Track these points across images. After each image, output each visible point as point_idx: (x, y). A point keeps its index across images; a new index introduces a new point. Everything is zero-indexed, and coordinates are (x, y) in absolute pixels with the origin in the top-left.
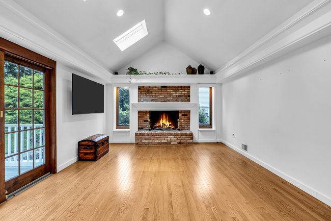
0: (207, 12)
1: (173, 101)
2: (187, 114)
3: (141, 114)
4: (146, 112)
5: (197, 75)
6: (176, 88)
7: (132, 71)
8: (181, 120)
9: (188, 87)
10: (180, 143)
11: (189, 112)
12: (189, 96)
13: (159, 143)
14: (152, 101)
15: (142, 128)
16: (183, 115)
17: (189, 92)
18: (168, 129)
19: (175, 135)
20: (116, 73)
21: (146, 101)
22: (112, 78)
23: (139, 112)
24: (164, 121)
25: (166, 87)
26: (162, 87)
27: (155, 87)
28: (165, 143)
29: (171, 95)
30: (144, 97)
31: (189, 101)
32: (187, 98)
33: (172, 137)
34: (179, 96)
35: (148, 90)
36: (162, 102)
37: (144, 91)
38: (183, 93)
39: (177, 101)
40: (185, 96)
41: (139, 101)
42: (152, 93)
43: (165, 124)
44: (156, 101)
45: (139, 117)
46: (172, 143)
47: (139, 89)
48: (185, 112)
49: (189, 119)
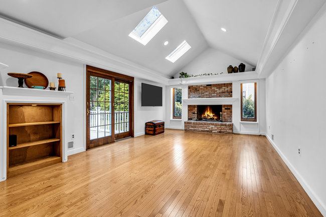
1: (217, 97)
2: (229, 108)
4: (194, 106)
5: (239, 73)
6: (219, 86)
7: (184, 75)
8: (224, 113)
9: (231, 84)
10: (220, 132)
11: (231, 106)
12: (232, 92)
13: (202, 131)
14: (199, 97)
15: (191, 119)
16: (226, 109)
17: (231, 89)
18: (212, 119)
20: (173, 78)
21: (194, 97)
22: (169, 82)
23: (189, 106)
24: (208, 113)
25: (210, 85)
26: (207, 85)
27: (202, 86)
28: (208, 131)
29: (215, 92)
30: (193, 94)
31: (231, 96)
32: (230, 94)
33: (213, 126)
34: (223, 92)
35: (196, 89)
36: (207, 97)
37: (193, 89)
38: (226, 89)
39: (220, 96)
40: (227, 92)
41: (189, 98)
42: (199, 91)
43: (210, 115)
44: (202, 97)
45: (189, 110)
46: (213, 131)
47: (189, 88)
48: (227, 106)
49: (231, 112)
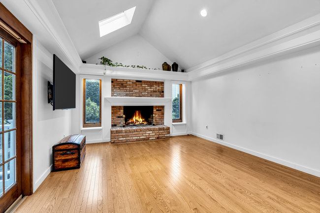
0: (204, 13)
1: (148, 96)
2: (161, 109)
3: (115, 109)
4: (120, 108)
5: (171, 72)
6: (151, 83)
7: (106, 61)
8: (156, 115)
9: (162, 83)
10: (158, 138)
11: (163, 107)
12: (163, 92)
13: (137, 140)
14: (127, 95)
15: (115, 126)
16: (157, 110)
17: (163, 88)
19: (153, 130)
20: (84, 62)
21: (119, 95)
23: (113, 107)
24: (137, 118)
25: (141, 81)
26: (137, 81)
27: (130, 81)
28: (144, 139)
29: (146, 90)
30: (117, 91)
31: (163, 96)
32: (161, 93)
33: (149, 132)
34: (154, 91)
35: (122, 84)
36: (136, 96)
37: (118, 85)
38: (158, 88)
39: (151, 96)
40: (159, 91)
41: (112, 96)
42: (126, 87)
43: (138, 120)
44: (130, 96)
45: (112, 113)
46: (150, 139)
47: (112, 82)
48: (159, 107)
49: (163, 114)
